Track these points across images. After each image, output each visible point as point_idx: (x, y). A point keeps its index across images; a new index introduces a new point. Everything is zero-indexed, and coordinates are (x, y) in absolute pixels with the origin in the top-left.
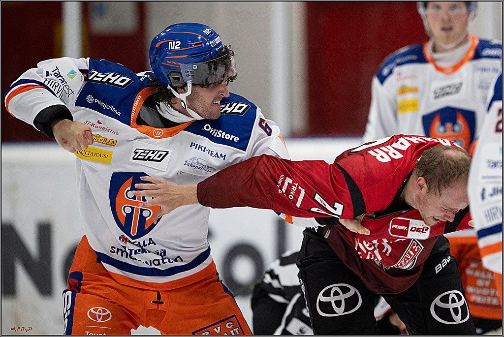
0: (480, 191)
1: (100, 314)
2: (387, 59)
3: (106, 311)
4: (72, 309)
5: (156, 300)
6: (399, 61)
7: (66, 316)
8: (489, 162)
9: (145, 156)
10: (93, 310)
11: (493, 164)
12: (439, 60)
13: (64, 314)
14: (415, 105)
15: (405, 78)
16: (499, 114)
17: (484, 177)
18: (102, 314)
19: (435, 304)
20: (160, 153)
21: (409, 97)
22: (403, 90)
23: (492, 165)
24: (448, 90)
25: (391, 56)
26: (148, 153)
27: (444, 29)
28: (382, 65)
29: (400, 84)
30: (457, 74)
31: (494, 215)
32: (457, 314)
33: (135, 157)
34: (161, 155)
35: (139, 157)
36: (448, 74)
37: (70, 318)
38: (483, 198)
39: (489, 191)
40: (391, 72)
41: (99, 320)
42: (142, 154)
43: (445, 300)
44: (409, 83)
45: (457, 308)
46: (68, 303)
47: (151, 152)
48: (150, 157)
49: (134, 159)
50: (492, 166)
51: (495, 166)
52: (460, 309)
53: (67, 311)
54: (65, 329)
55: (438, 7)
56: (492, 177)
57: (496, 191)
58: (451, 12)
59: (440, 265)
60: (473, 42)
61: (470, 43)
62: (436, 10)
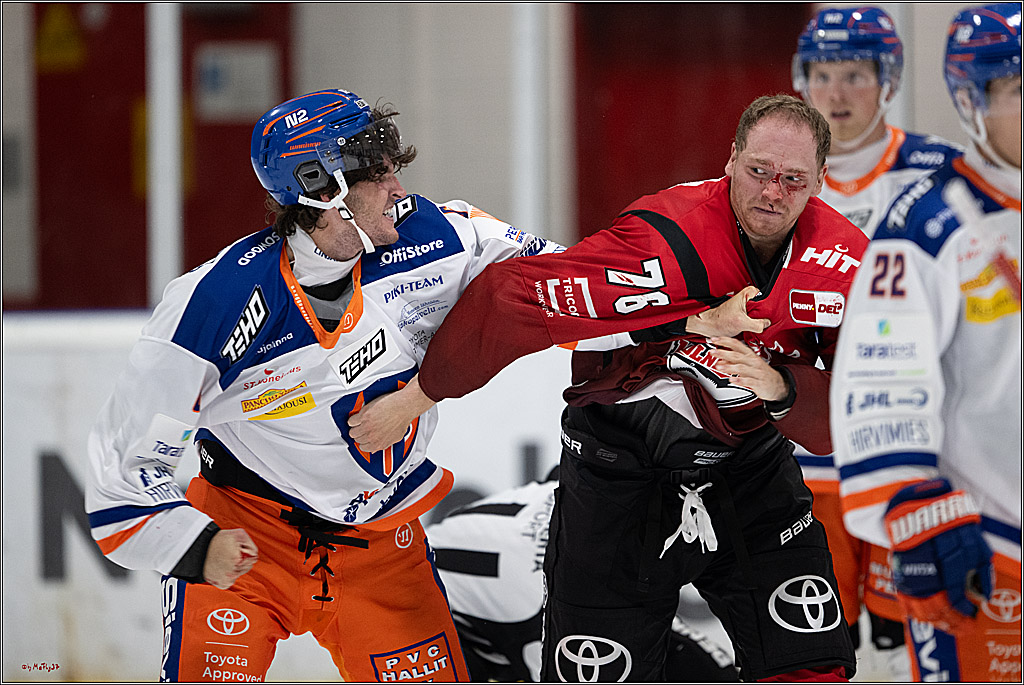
0: (845, 400)
1: (229, 620)
3: (240, 616)
4: (179, 609)
5: (320, 594)
7: (168, 622)
8: (860, 347)
9: (359, 364)
10: (218, 613)
11: (868, 351)
12: (832, 168)
13: (165, 619)
16: (877, 264)
17: (852, 374)
18: (233, 621)
19: (777, 596)
20: (374, 342)
23: (864, 352)
26: (359, 358)
27: (834, 115)
30: (863, 193)
31: (866, 441)
32: (815, 616)
33: (349, 378)
34: (377, 342)
35: (354, 373)
37: (176, 626)
38: (849, 410)
39: (859, 399)
41: (228, 632)
42: (353, 366)
43: (795, 590)
45: (817, 605)
46: (171, 600)
47: (362, 352)
48: (365, 359)
49: (349, 381)
50: (865, 354)
51: (870, 354)
52: (821, 608)
53: (170, 613)
54: (168, 646)
55: (824, 77)
56: (866, 374)
57: (870, 400)
58: (846, 86)
59: (789, 530)
60: (895, 137)
61: (889, 139)
62: (820, 81)
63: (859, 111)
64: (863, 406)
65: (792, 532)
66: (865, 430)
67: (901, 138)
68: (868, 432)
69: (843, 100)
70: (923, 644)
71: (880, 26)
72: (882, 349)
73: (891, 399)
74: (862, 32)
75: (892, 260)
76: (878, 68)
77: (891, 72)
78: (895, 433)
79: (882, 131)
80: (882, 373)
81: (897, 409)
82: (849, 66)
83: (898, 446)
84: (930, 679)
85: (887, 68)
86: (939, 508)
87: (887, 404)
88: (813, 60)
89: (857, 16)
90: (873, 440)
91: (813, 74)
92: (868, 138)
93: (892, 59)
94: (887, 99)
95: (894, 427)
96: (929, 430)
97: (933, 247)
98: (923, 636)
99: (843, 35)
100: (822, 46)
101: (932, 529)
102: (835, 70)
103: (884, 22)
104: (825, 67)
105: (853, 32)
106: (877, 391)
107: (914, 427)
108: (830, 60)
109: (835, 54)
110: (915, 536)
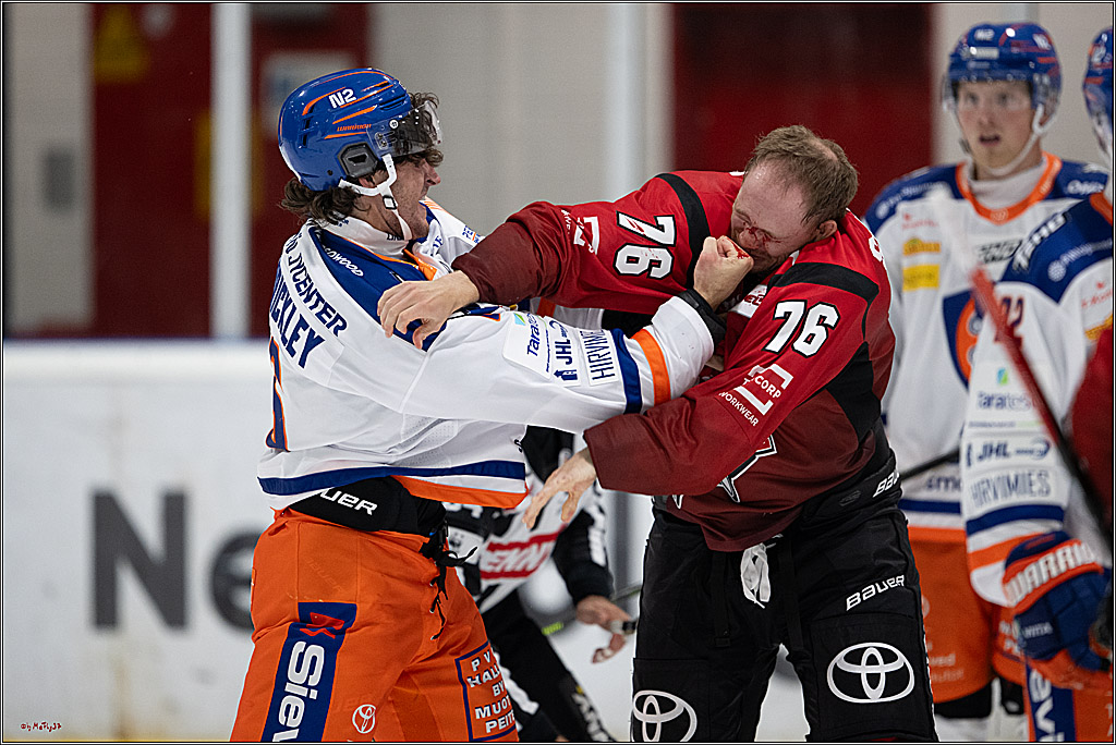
0: (965, 450)
2: (887, 189)
6: (908, 191)
8: (980, 396)
11: (987, 401)
12: (983, 193)
14: (932, 277)
15: (917, 225)
17: (972, 424)
19: (836, 665)
21: (923, 259)
22: (913, 247)
23: (984, 401)
24: (996, 252)
25: (895, 183)
27: (983, 140)
28: (877, 199)
29: (906, 235)
31: (984, 494)
36: (998, 223)
38: (969, 462)
39: (978, 451)
40: (892, 212)
43: (854, 658)
44: (923, 234)
50: (985, 404)
51: (989, 404)
52: (883, 677)
55: (973, 98)
56: (984, 425)
57: (989, 451)
58: (996, 108)
59: (858, 594)
60: (1051, 164)
61: (1044, 167)
62: (970, 103)
63: (1009, 136)
64: (981, 458)
65: (861, 597)
66: (983, 482)
67: (1057, 166)
68: (985, 485)
69: (992, 124)
70: (1040, 703)
71: (1035, 44)
72: (1000, 399)
73: (1009, 450)
74: (1015, 50)
75: (1014, 303)
76: (1031, 89)
77: (1046, 94)
78: (1012, 485)
79: (1036, 158)
80: (1001, 425)
81: (1015, 460)
82: (1001, 86)
83: (1015, 499)
84: (1045, 740)
85: (1041, 89)
86: (1047, 563)
87: (1005, 454)
88: (963, 80)
89: (1011, 33)
90: (990, 494)
91: (962, 94)
92: (1020, 165)
93: (1046, 80)
94: (1042, 124)
95: (1012, 479)
96: (1051, 481)
97: (1055, 291)
98: (1039, 694)
99: (993, 53)
100: (972, 65)
101: (1043, 585)
102: (985, 91)
103: (1041, 41)
104: (975, 87)
105: (1004, 50)
106: (995, 443)
107: (1034, 478)
108: (981, 79)
109: (986, 74)
110: (1028, 595)
